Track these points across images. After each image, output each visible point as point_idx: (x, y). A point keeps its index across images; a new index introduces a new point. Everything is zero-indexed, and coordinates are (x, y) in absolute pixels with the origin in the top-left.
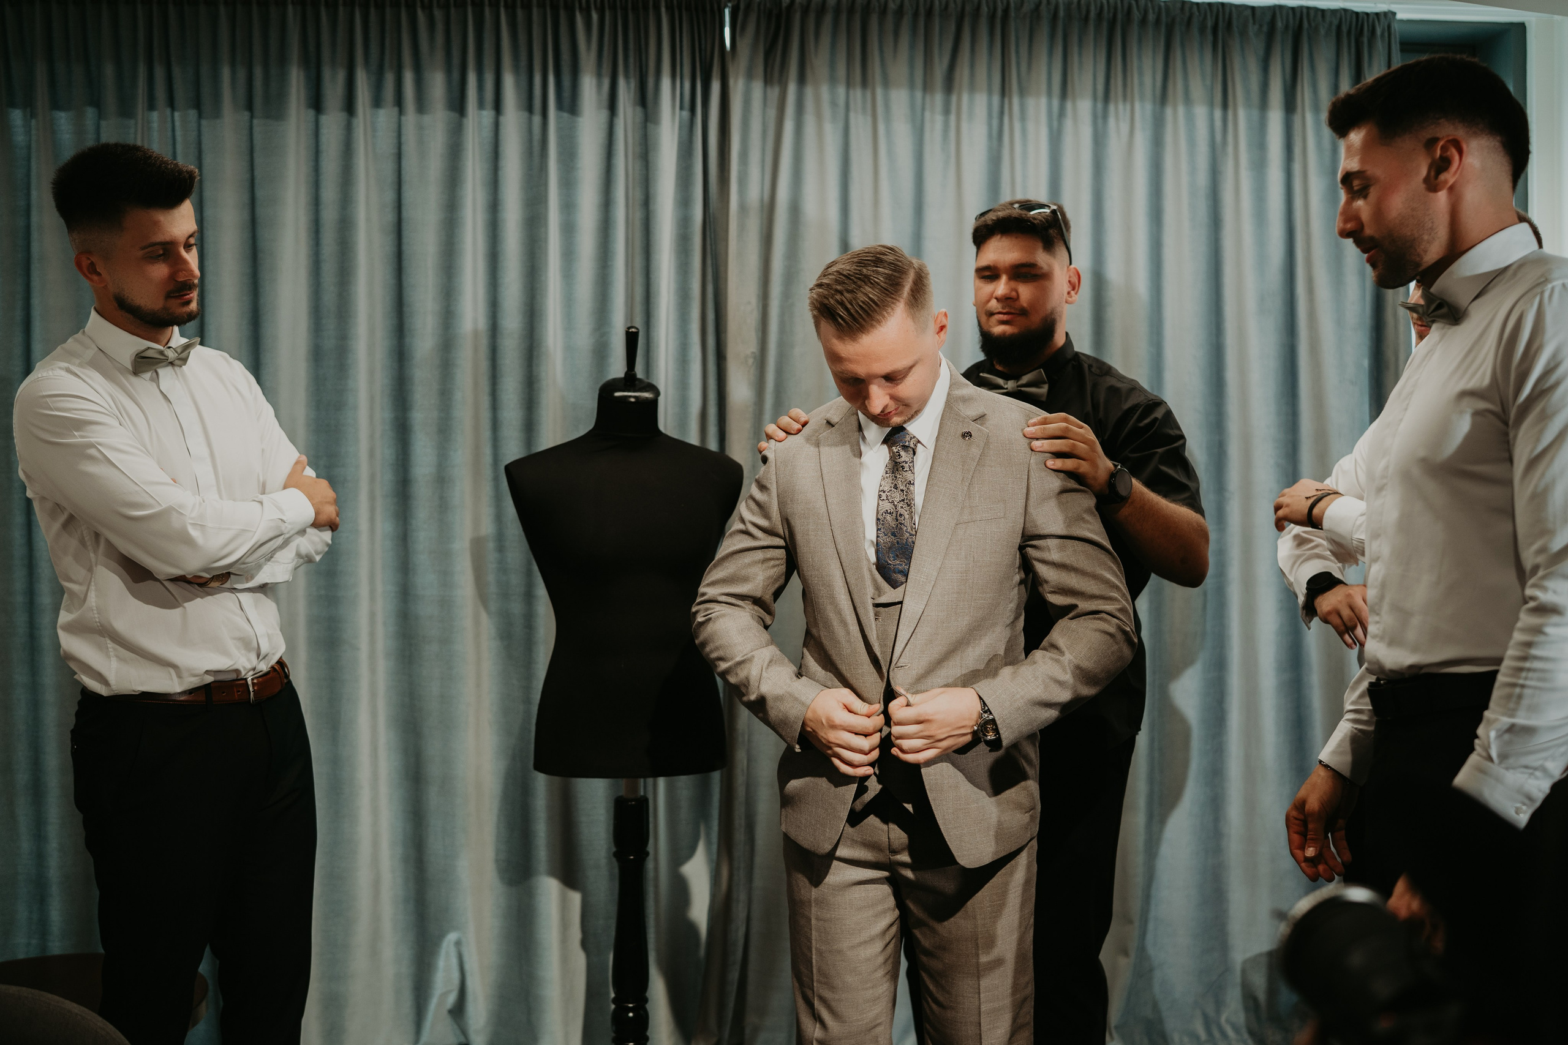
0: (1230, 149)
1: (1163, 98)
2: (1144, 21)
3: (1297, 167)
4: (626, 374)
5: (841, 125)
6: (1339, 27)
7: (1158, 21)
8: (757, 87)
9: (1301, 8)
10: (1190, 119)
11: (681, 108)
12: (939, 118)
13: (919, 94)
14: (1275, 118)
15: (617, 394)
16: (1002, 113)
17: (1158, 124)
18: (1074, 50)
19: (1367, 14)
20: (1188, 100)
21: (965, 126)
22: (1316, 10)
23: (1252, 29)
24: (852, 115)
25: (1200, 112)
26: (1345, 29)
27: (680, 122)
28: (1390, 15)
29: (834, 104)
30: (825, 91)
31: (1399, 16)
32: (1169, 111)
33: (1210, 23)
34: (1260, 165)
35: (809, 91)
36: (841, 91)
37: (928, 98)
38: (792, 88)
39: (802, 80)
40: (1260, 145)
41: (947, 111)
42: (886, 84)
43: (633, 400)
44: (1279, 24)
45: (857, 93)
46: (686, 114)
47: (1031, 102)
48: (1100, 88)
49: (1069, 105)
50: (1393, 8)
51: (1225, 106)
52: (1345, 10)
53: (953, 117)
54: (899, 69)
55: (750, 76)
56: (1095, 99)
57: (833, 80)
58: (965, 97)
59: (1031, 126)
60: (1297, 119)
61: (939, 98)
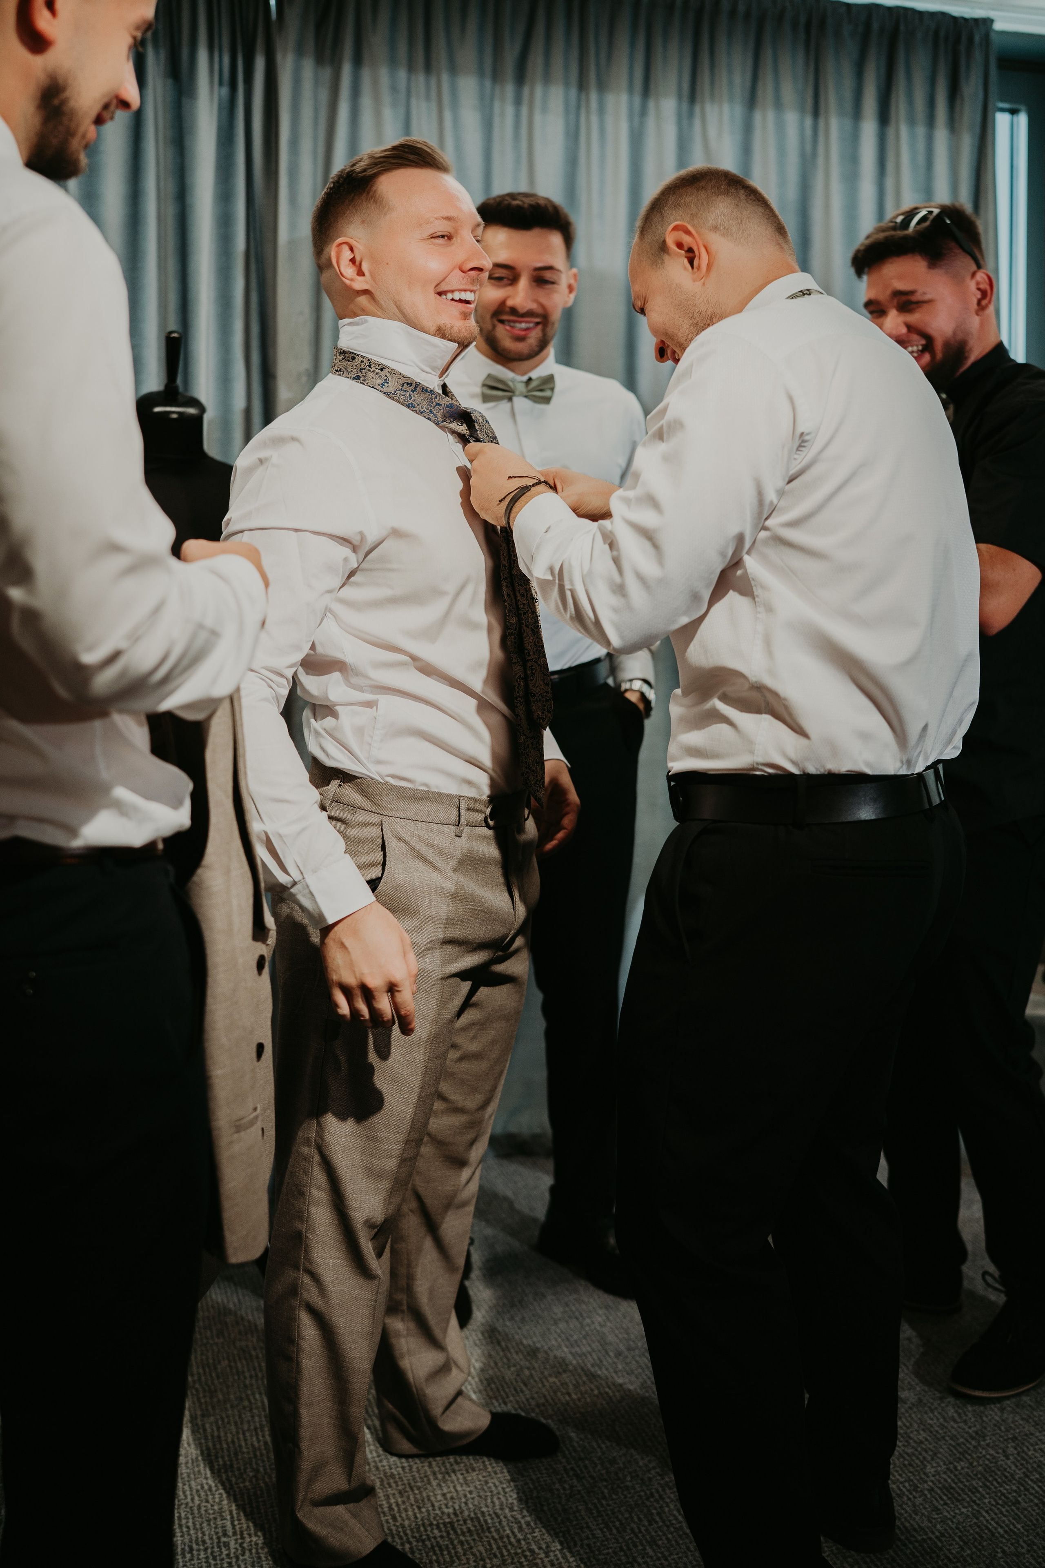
0: (820, 161)
1: (752, 101)
2: (733, 13)
3: (889, 183)
4: (167, 386)
5: (402, 111)
6: (936, 33)
7: (747, 15)
8: (308, 67)
9: (898, 8)
10: (780, 126)
11: (221, 83)
12: (510, 110)
13: (488, 83)
14: (869, 128)
15: (157, 409)
16: (578, 108)
17: (748, 129)
18: (658, 42)
19: (965, 20)
20: (778, 105)
21: (538, 117)
22: (913, 11)
23: (847, 29)
24: (414, 102)
25: (791, 118)
26: (942, 34)
27: (220, 101)
28: (987, 22)
29: (394, 89)
30: (384, 73)
31: (998, 26)
32: (758, 116)
33: (803, 20)
34: (852, 178)
35: (366, 74)
36: (402, 74)
37: (497, 90)
38: (347, 70)
39: (358, 61)
40: (852, 159)
41: (518, 102)
42: (453, 69)
43: (175, 416)
44: (876, 25)
45: (420, 79)
46: (225, 91)
47: (610, 99)
48: (686, 86)
49: (651, 104)
50: (991, 14)
51: (816, 113)
52: (943, 14)
53: (524, 110)
54: (467, 54)
55: (300, 52)
56: (680, 97)
57: (393, 62)
58: (539, 90)
59: (609, 119)
60: (891, 131)
61: (510, 89)
